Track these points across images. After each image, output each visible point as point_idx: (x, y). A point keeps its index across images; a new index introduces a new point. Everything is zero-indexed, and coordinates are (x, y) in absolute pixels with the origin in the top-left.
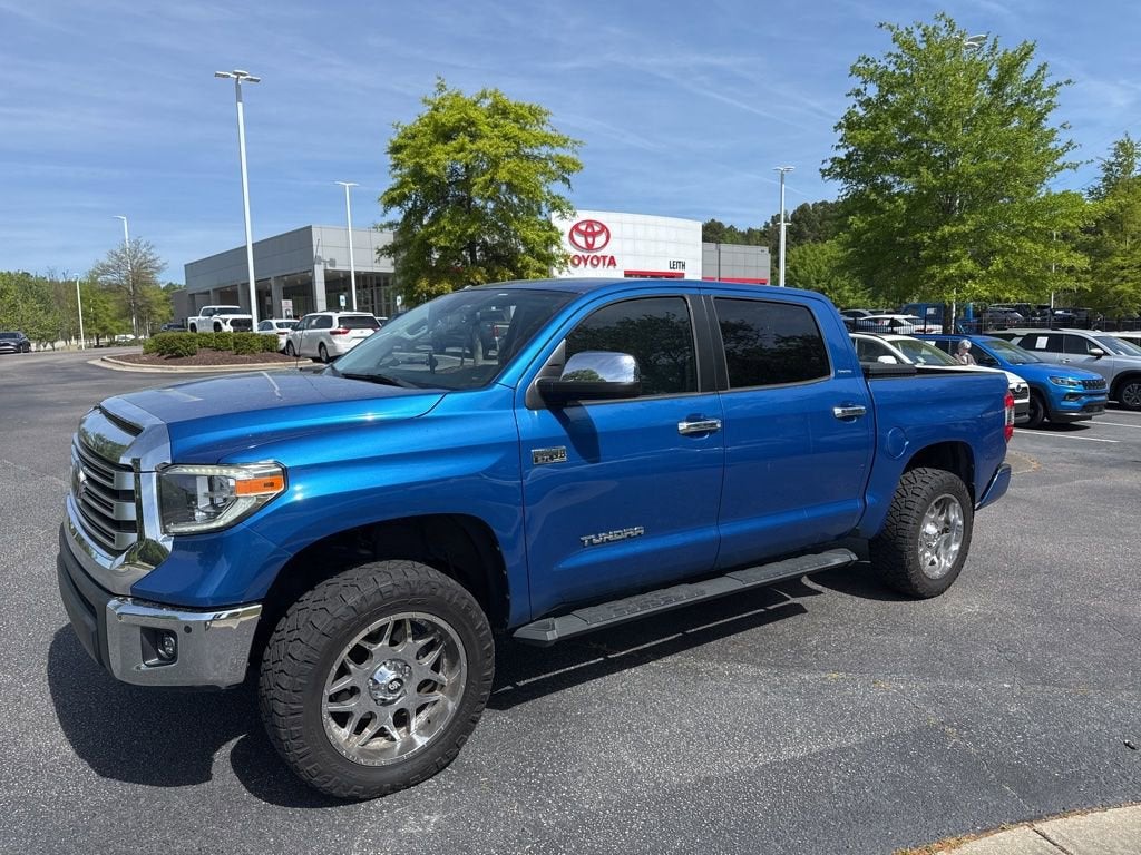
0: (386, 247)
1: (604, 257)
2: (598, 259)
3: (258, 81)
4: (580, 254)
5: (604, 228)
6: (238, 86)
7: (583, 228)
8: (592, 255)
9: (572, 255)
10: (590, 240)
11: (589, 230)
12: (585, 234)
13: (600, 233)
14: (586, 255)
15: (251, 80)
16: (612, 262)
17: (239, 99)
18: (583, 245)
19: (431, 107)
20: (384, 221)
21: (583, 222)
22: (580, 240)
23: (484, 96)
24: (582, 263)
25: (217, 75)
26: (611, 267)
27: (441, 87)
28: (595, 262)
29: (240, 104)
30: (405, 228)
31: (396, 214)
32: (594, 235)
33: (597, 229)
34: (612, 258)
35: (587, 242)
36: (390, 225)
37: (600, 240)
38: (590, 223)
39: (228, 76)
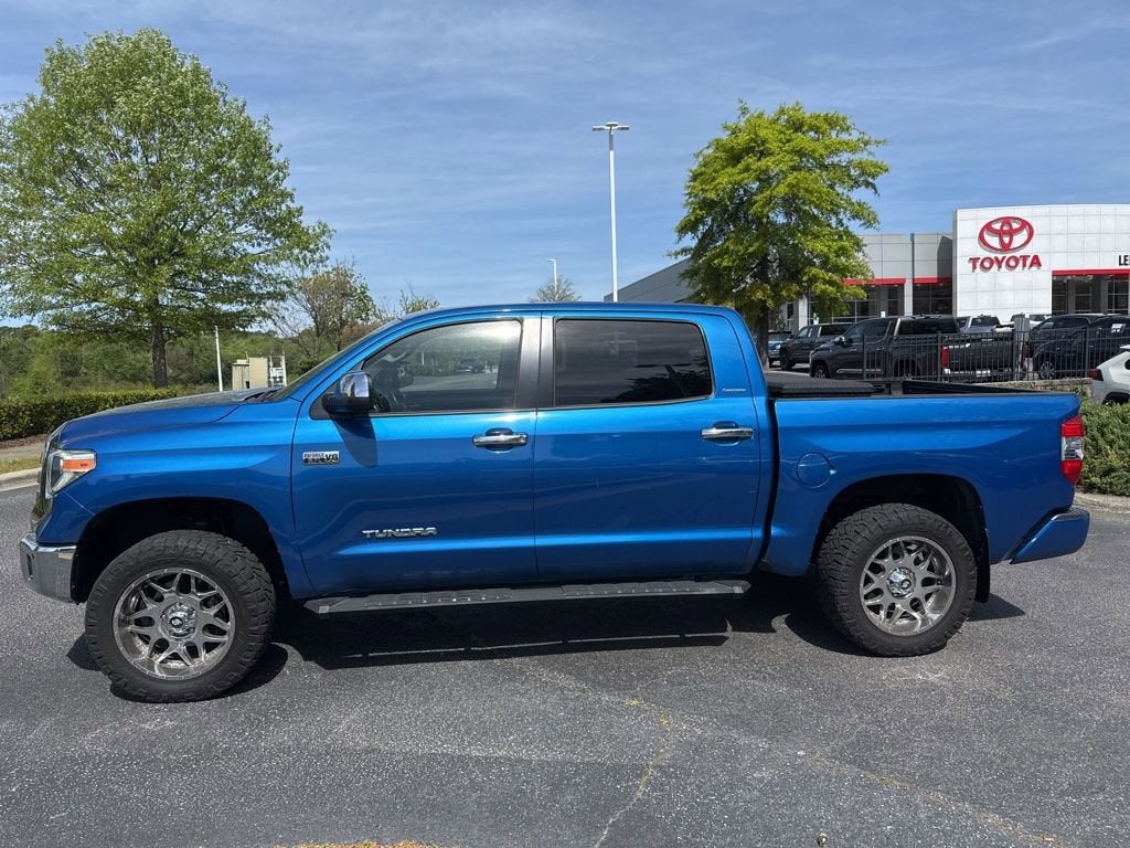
0: (687, 272)
1: (1025, 258)
2: (1017, 260)
3: (628, 129)
4: (993, 256)
5: (1025, 224)
6: (611, 136)
7: (997, 226)
8: (1008, 256)
9: (982, 258)
10: (1006, 240)
11: (1005, 228)
12: (1000, 234)
13: (1018, 230)
14: (1000, 256)
15: (622, 129)
16: (1036, 261)
17: (611, 149)
18: (998, 246)
19: (729, 132)
20: (678, 248)
21: (997, 221)
22: (994, 241)
23: (782, 112)
24: (995, 266)
25: (594, 129)
26: (1034, 268)
27: (744, 111)
28: (1012, 263)
29: (612, 153)
30: (698, 252)
31: (690, 241)
32: (1012, 233)
33: (1015, 226)
34: (1036, 257)
35: (1002, 241)
36: (684, 251)
37: (1019, 239)
38: (1006, 221)
39: (603, 129)
